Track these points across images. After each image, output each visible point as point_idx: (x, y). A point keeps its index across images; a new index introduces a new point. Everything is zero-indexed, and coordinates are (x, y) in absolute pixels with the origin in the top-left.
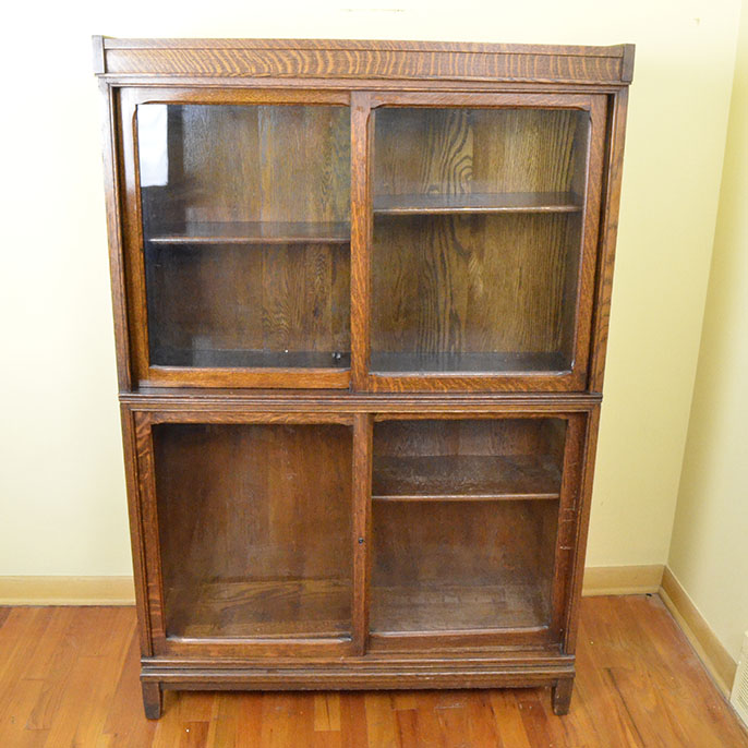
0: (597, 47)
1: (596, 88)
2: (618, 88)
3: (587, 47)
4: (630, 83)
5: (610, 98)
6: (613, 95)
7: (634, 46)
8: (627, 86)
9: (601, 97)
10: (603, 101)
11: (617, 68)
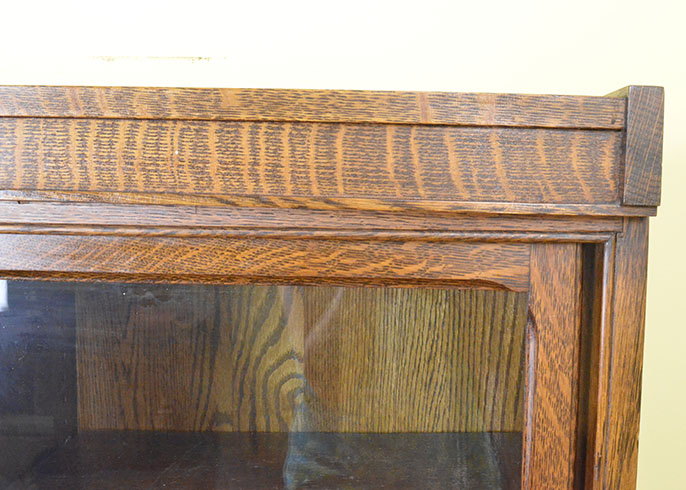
0: (535, 99)
1: (544, 226)
2: (611, 226)
3: (503, 99)
4: (653, 208)
5: (590, 254)
6: (601, 245)
7: (659, 92)
8: (643, 220)
9: (560, 250)
10: (568, 262)
11: (607, 163)
